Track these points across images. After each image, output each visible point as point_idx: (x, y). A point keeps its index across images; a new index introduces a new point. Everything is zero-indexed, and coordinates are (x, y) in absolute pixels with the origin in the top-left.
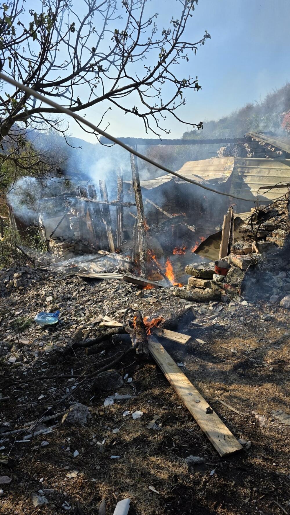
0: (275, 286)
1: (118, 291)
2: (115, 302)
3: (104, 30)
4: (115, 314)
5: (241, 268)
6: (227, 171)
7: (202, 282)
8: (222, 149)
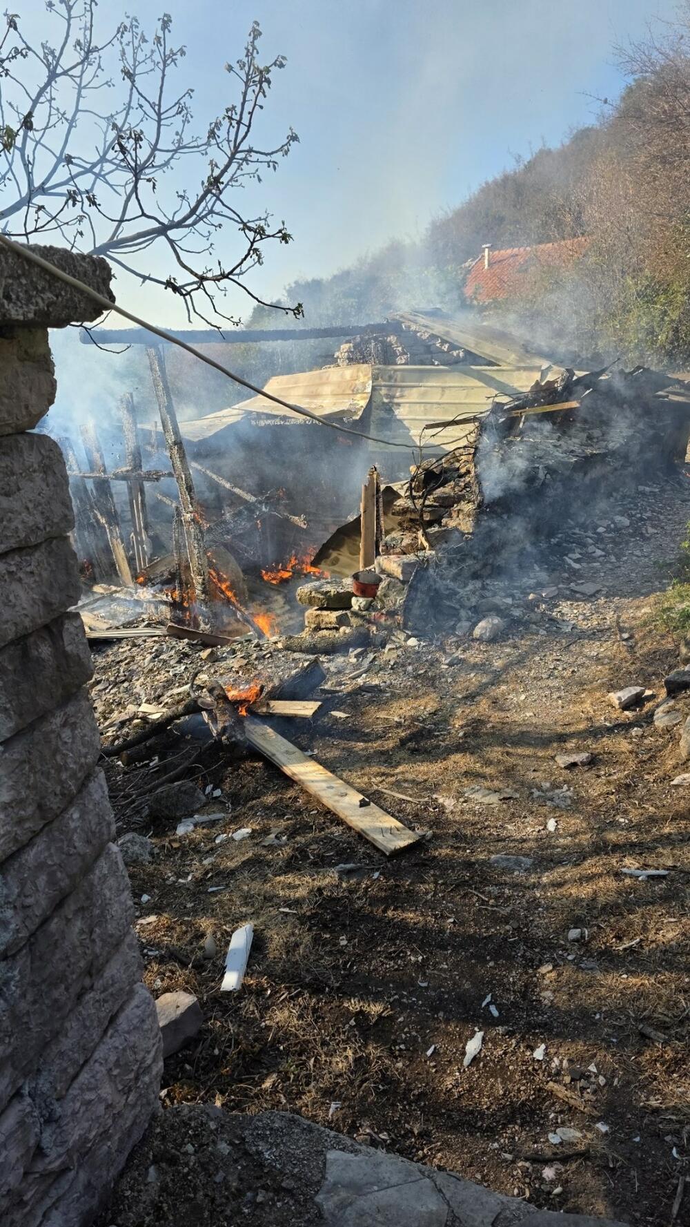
0: (462, 606)
1: (161, 657)
2: (158, 678)
3: (77, 110)
4: (161, 699)
5: (401, 578)
6: (359, 396)
7: (332, 616)
8: (345, 347)
